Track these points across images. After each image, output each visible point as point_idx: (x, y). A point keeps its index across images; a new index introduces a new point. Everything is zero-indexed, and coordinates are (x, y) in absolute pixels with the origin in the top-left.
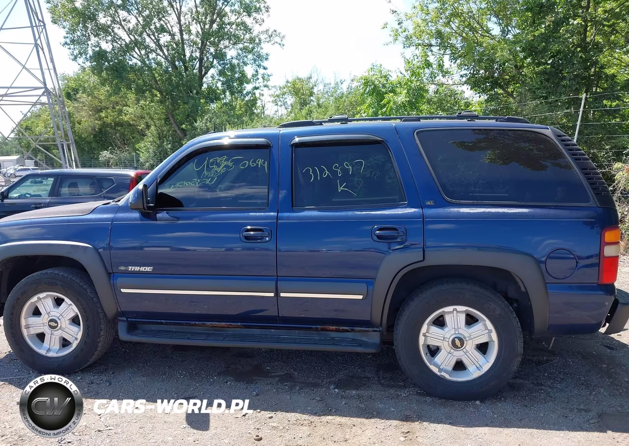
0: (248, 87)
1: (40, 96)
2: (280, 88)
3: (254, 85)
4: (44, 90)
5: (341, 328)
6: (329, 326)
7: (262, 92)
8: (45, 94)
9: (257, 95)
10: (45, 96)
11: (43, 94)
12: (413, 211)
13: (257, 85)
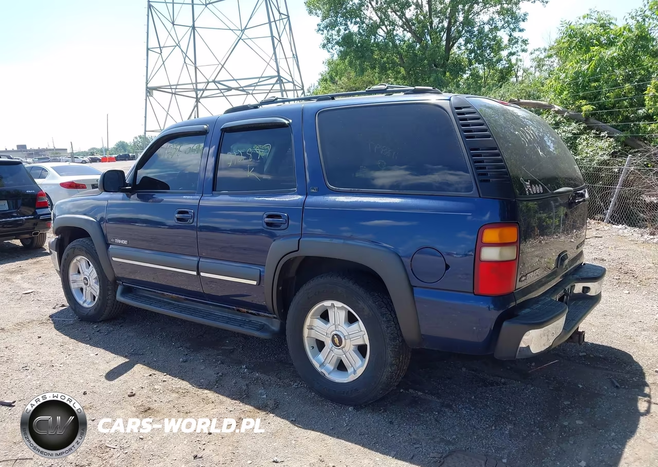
0: (504, 53)
1: (274, 84)
2: (545, 50)
3: (509, 51)
4: (277, 78)
5: (250, 311)
6: (242, 308)
7: (519, 58)
8: (278, 82)
9: (514, 61)
10: (278, 83)
11: (276, 83)
12: (297, 198)
13: (514, 50)
